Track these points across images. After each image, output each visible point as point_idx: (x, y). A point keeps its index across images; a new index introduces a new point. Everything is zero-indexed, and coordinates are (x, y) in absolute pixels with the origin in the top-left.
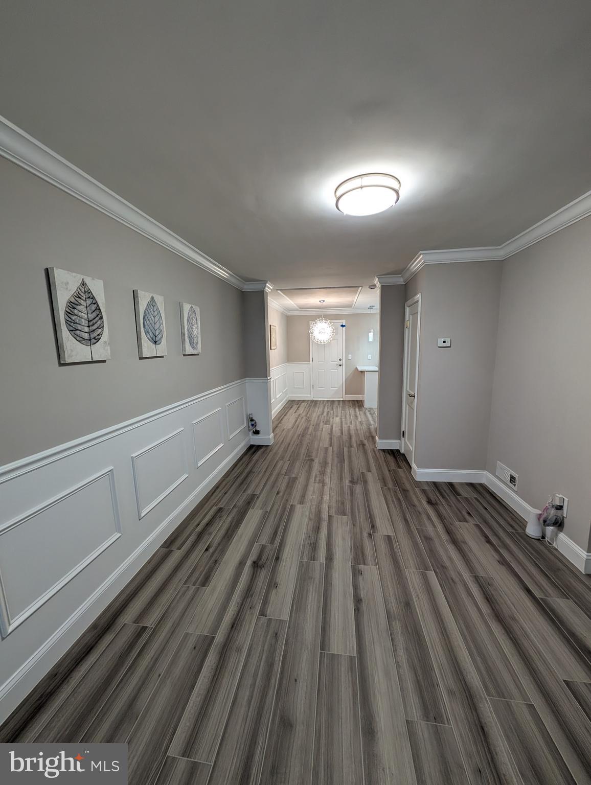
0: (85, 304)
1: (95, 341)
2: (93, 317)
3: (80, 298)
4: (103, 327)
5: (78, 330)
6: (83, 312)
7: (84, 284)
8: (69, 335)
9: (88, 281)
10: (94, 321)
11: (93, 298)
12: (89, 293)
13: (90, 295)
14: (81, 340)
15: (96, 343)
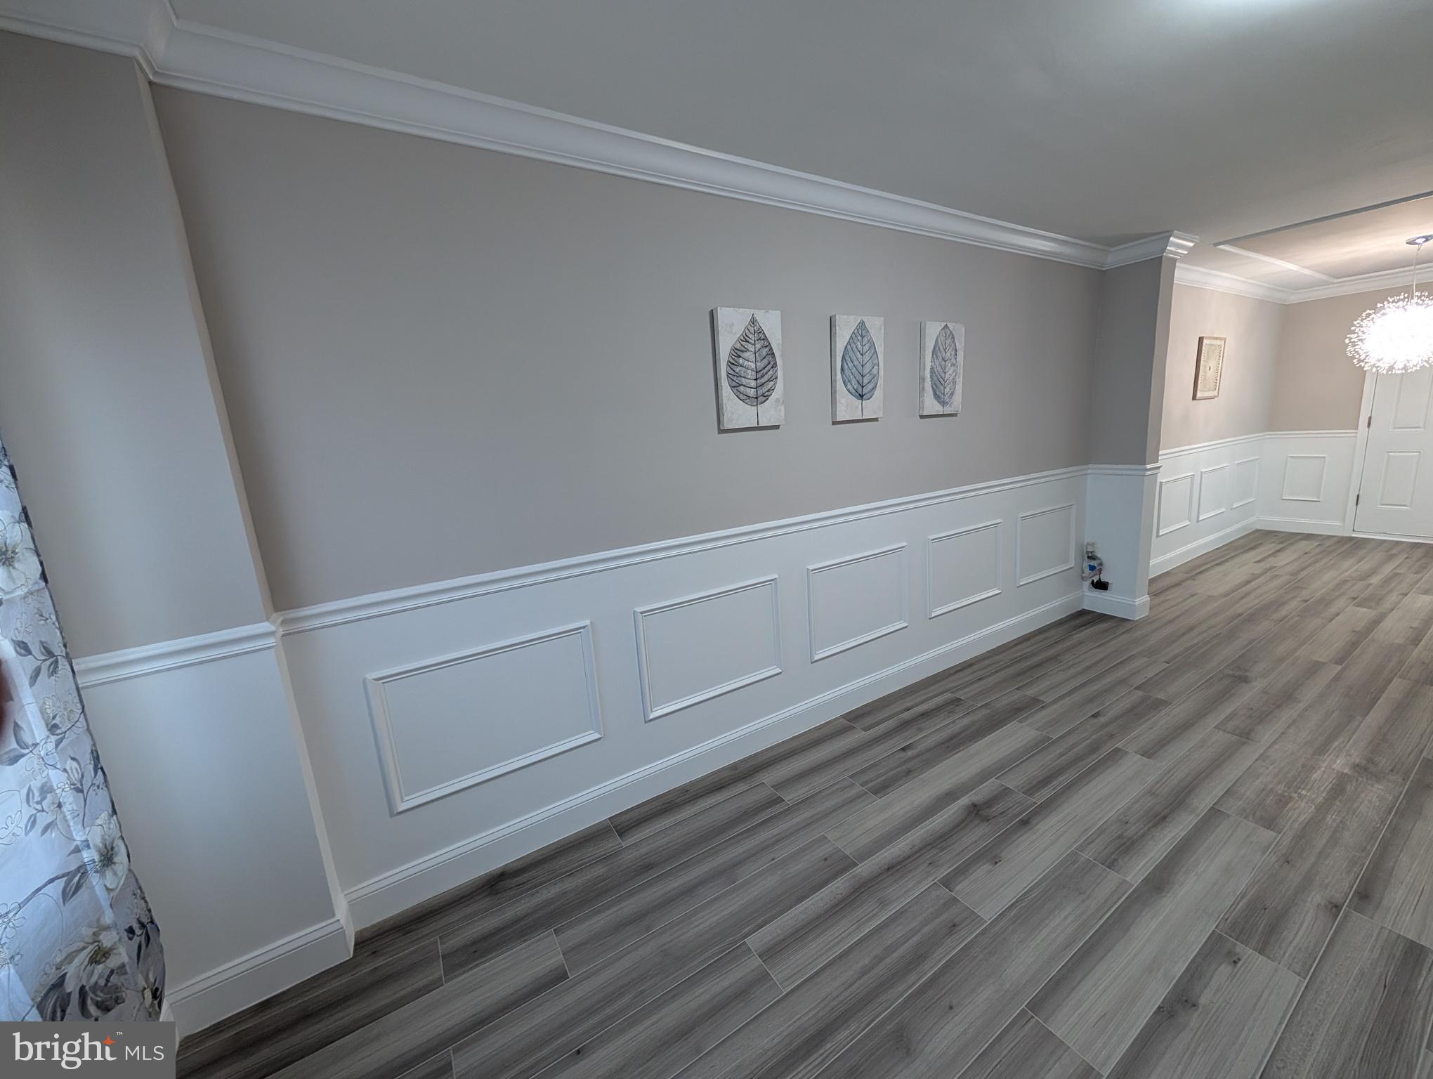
0: (753, 350)
1: (764, 399)
2: (763, 366)
3: (748, 342)
4: (776, 378)
5: (742, 385)
6: (750, 361)
7: (753, 321)
8: (730, 393)
9: (761, 316)
10: (765, 371)
11: (765, 339)
12: (760, 332)
13: (760, 335)
14: (745, 398)
15: (765, 401)
